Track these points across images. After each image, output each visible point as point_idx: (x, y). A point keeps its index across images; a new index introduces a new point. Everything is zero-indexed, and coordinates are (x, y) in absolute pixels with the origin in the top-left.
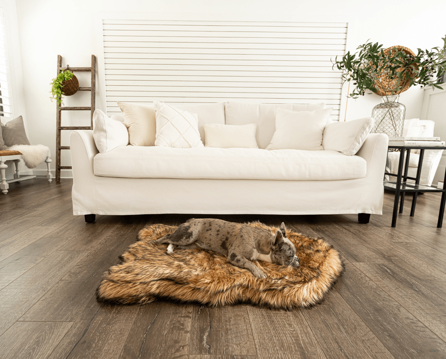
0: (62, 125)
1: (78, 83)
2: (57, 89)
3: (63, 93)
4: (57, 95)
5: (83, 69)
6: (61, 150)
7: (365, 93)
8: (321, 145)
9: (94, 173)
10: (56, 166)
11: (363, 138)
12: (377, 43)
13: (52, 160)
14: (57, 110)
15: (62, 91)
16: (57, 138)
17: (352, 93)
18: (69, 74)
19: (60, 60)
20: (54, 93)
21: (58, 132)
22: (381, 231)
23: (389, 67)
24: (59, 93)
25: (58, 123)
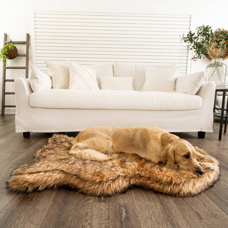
0: (6, 79)
1: (17, 51)
2: (4, 55)
3: (8, 57)
4: (4, 59)
5: (21, 42)
6: (6, 95)
7: (201, 57)
8: (174, 89)
9: (30, 105)
10: (2, 105)
11: (200, 84)
12: (208, 26)
14: (3, 69)
15: (7, 56)
16: (3, 87)
17: (193, 57)
18: (11, 45)
19: (6, 36)
20: (1, 57)
21: (4, 83)
22: (212, 142)
23: (215, 41)
24: (5, 57)
25: (4, 77)
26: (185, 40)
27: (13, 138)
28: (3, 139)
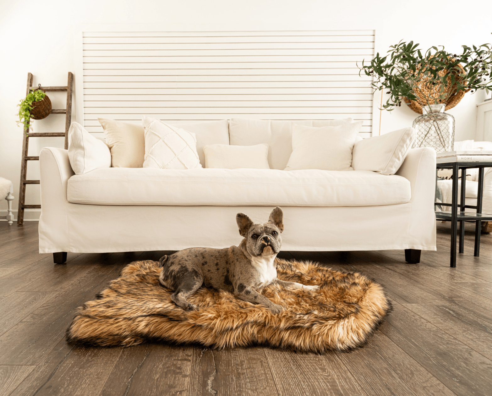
0: (29, 155)
1: (51, 105)
2: (26, 111)
3: (32, 116)
4: (25, 119)
5: (57, 88)
6: (27, 185)
7: (401, 104)
8: (351, 166)
9: (68, 199)
10: (19, 205)
11: (404, 153)
12: (412, 42)
13: (14, 197)
14: (24, 137)
15: (31, 114)
16: (22, 170)
17: (385, 104)
18: (40, 94)
20: (21, 116)
21: (24, 162)
22: (436, 271)
23: (429, 70)
24: (27, 116)
25: (24, 152)
26: (367, 71)
27: (34, 265)
28: (15, 266)
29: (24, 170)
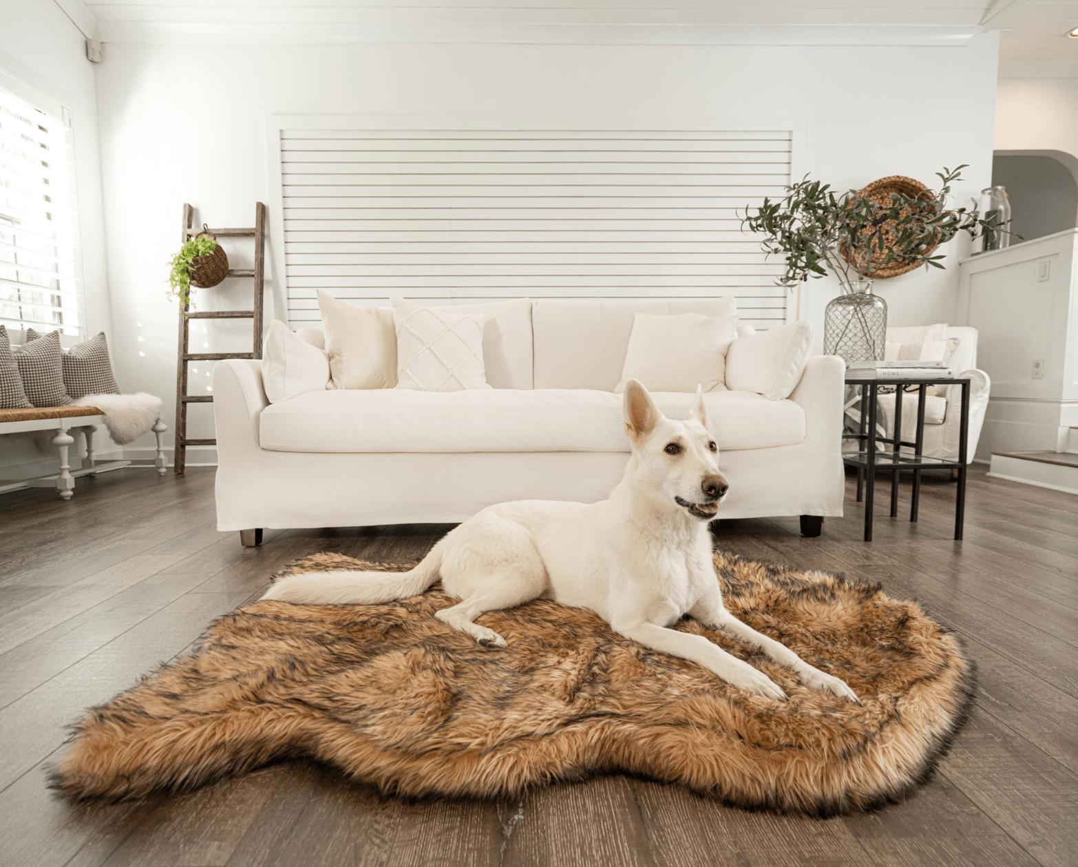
0: (191, 351)
1: (227, 262)
2: (182, 275)
3: (194, 282)
4: (182, 288)
5: (237, 232)
7: (808, 277)
8: (724, 383)
9: (261, 443)
10: (177, 439)
12: (819, 182)
13: (168, 425)
14: (180, 320)
15: (193, 278)
16: (179, 378)
17: (784, 277)
18: (207, 242)
20: (174, 282)
21: (182, 365)
24: (185, 283)
25: (182, 347)
26: (754, 224)
29: (182, 378)
